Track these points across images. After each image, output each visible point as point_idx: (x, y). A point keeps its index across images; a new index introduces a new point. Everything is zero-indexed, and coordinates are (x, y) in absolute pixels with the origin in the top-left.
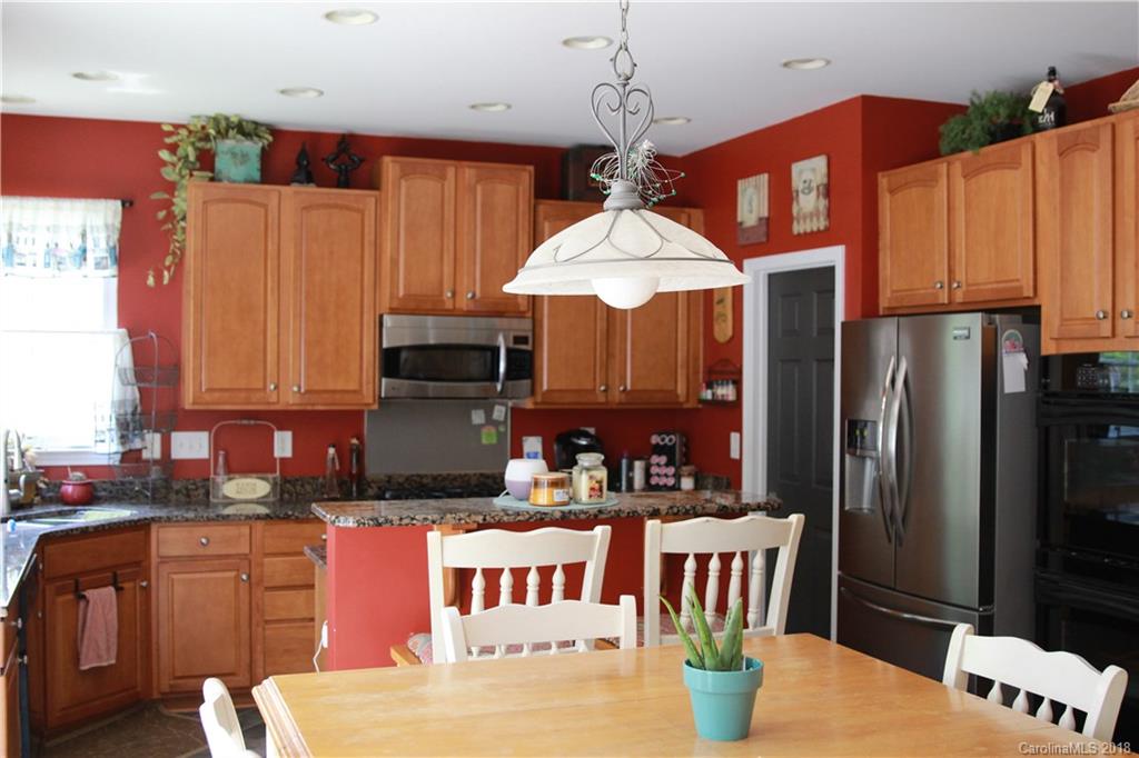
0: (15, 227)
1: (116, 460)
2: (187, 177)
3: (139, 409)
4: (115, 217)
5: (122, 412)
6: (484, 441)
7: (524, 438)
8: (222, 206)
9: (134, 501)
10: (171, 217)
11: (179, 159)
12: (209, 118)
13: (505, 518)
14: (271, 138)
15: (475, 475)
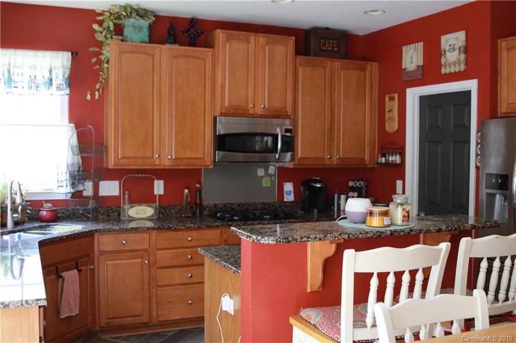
0: (12, 66)
1: (69, 197)
2: (110, 39)
3: (81, 168)
4: (68, 61)
5: (72, 170)
6: (264, 185)
7: (284, 183)
8: (129, 55)
9: (79, 219)
10: (100, 62)
11: (104, 29)
12: (121, 6)
13: (360, 236)
14: (154, 19)
15: (259, 203)
